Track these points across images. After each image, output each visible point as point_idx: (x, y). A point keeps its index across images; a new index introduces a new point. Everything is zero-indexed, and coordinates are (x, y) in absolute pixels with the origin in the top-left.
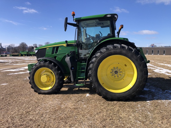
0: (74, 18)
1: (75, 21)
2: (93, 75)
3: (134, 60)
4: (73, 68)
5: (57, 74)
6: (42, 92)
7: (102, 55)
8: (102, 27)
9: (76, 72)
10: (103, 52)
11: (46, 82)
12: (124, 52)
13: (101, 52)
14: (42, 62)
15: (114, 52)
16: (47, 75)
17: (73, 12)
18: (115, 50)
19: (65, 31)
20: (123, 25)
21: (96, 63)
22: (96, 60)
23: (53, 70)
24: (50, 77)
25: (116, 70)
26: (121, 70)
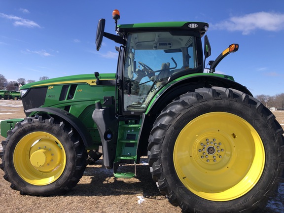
0: (116, 23)
1: (118, 29)
2: (162, 157)
3: (258, 125)
4: (109, 136)
5: (72, 148)
6: (32, 189)
7: (187, 110)
8: (166, 51)
9: (116, 144)
10: (189, 104)
11: (43, 166)
12: (237, 105)
13: (184, 103)
14: (36, 118)
15: (216, 104)
16: (45, 148)
17: (117, 11)
18: (217, 101)
19: (98, 49)
20: (238, 45)
21: (171, 128)
22: (170, 121)
23: (62, 138)
24: (52, 155)
25: (212, 145)
26: (221, 147)
